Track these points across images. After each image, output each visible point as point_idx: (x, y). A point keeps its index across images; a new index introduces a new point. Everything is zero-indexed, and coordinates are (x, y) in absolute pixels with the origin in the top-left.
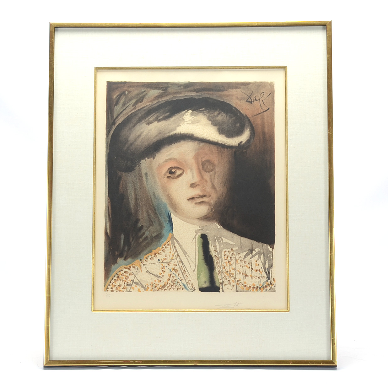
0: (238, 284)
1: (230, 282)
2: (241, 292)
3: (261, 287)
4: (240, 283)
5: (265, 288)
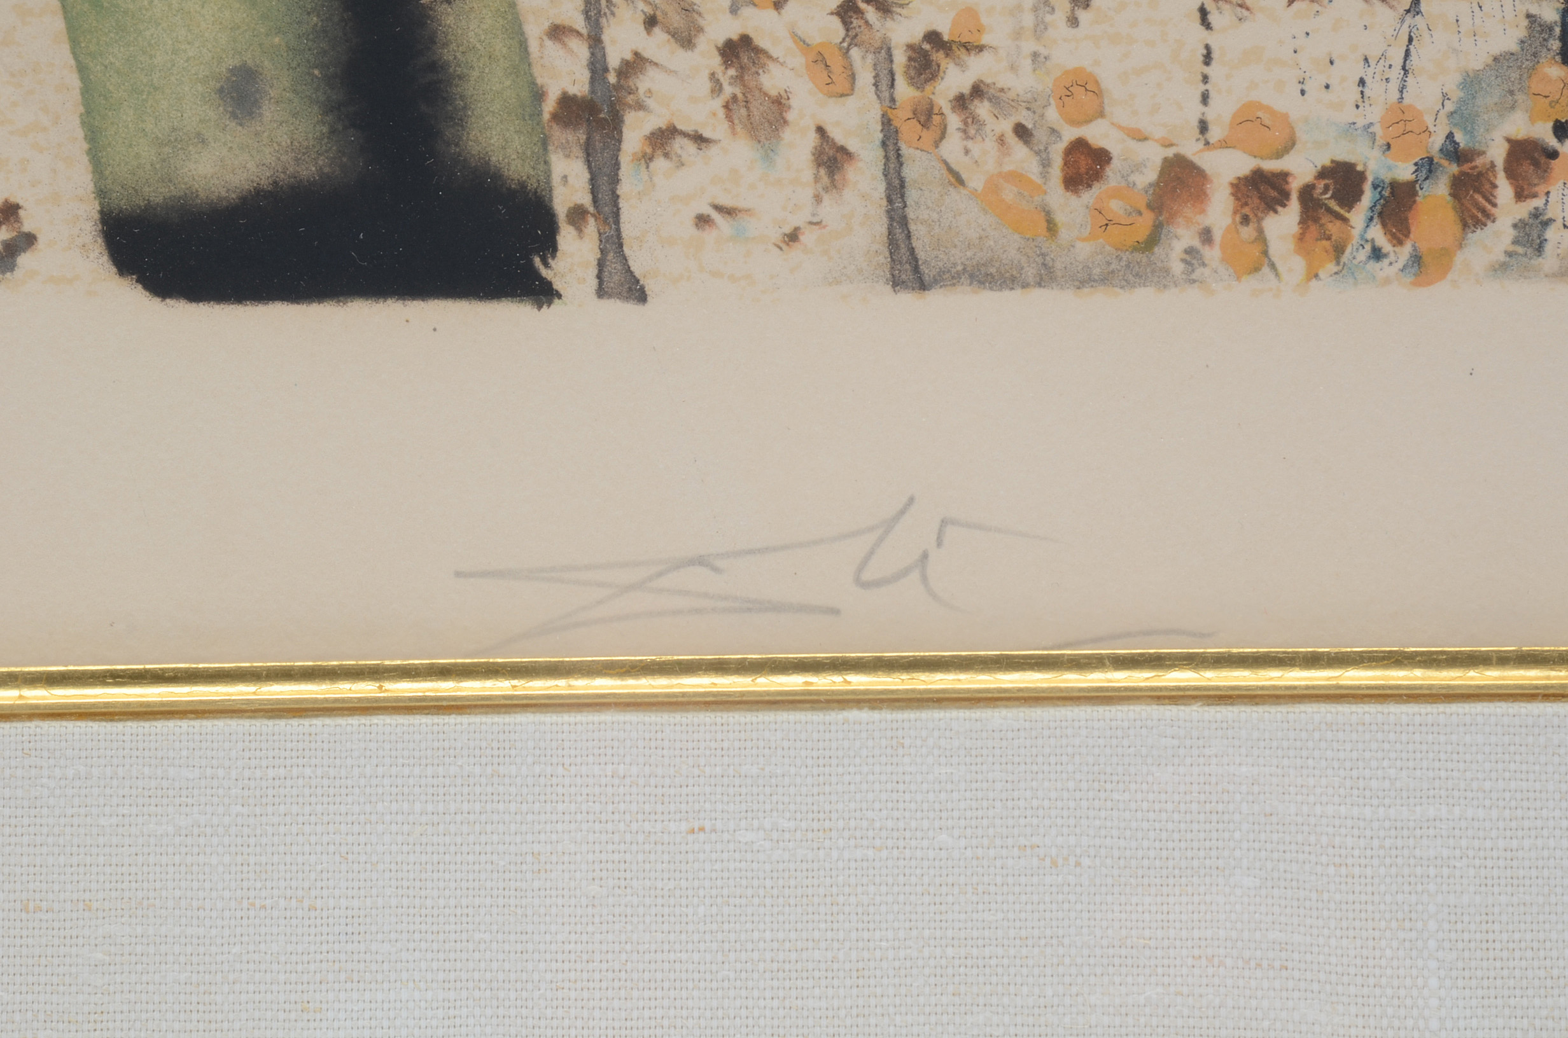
0: (926, 115)
1: (773, 80)
2: (989, 299)
3: (1428, 167)
4: (961, 102)
5: (1504, 190)
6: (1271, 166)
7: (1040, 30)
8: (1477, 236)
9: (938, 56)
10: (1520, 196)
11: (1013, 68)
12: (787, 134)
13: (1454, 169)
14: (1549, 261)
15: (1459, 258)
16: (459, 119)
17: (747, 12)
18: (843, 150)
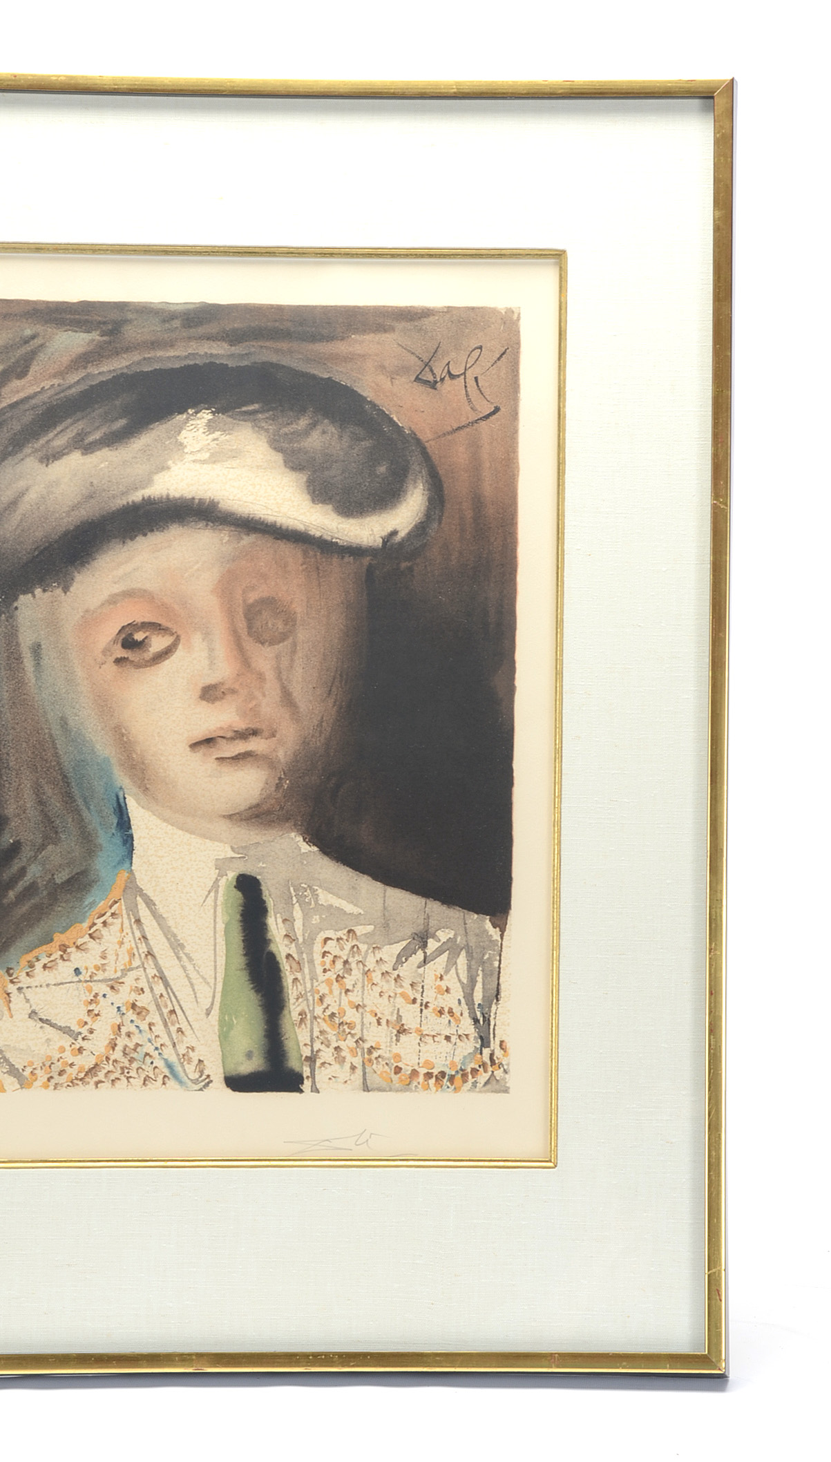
0: (370, 1060)
1: (343, 1054)
3: (457, 1072)
4: (376, 1058)
5: (470, 1077)
6: (430, 1071)
7: (390, 1046)
8: (465, 1084)
9: (373, 1050)
10: (473, 1078)
11: (386, 1053)
12: (345, 1063)
13: (462, 1073)
14: (477, 1089)
15: (462, 1088)
16: (287, 1060)
17: (339, 1042)
18: (355, 1067)
